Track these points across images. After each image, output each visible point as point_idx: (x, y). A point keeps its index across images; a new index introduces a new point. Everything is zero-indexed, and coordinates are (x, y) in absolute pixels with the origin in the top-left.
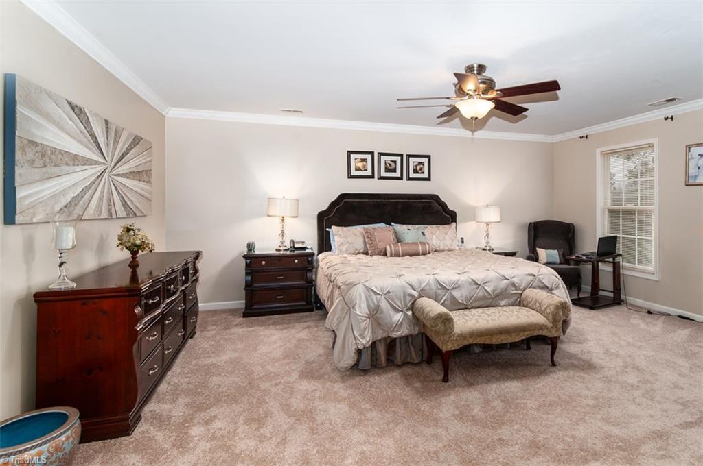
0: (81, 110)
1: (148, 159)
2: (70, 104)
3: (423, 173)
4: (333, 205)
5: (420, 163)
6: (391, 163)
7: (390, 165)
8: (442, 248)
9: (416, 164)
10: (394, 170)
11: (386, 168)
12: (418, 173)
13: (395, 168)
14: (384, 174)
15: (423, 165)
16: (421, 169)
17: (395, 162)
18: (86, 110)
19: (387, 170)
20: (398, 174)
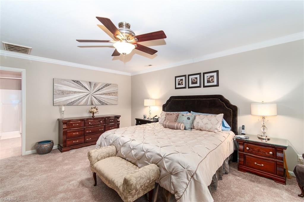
0: (78, 81)
1: (117, 89)
2: (73, 81)
3: (213, 82)
4: (168, 101)
5: (211, 76)
6: (194, 79)
7: (194, 80)
8: (204, 128)
9: (209, 77)
10: (196, 83)
11: (192, 82)
12: (211, 82)
13: (197, 81)
14: (191, 85)
15: (214, 77)
16: (212, 80)
17: (196, 78)
18: (80, 81)
19: (193, 83)
20: (198, 85)
